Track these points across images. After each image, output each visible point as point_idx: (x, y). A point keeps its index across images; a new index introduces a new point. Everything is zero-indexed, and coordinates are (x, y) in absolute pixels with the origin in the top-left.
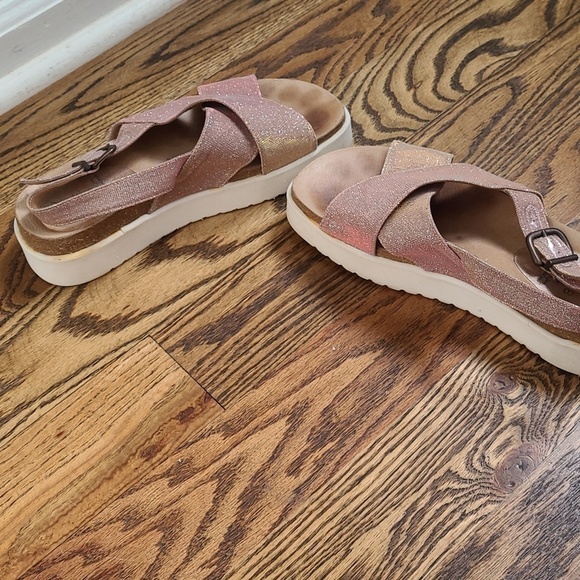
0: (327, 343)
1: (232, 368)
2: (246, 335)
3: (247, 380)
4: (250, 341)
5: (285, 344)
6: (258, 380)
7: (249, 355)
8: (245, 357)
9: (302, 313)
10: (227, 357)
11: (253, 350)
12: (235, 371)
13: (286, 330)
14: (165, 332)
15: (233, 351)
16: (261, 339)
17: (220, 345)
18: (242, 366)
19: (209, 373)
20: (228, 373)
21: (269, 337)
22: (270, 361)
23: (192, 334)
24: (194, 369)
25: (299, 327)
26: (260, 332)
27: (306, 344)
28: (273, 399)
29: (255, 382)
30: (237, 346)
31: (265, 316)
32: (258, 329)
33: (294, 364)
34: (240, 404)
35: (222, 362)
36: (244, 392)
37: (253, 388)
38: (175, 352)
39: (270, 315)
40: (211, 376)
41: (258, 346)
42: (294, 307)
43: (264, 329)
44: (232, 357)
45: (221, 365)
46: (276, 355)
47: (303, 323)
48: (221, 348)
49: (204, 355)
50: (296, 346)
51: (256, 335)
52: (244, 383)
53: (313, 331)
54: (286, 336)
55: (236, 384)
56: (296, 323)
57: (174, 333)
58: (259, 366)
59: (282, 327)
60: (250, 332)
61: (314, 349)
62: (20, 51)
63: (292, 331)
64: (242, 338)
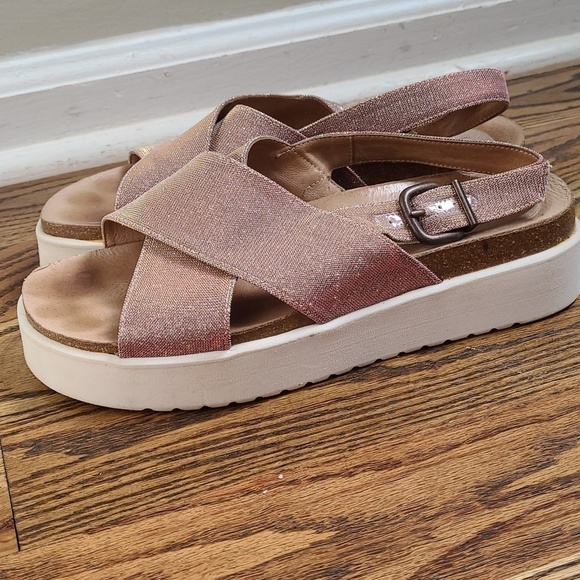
0: (247, 498)
1: (76, 495)
2: (130, 457)
3: (86, 517)
4: (130, 465)
5: (181, 483)
6: (101, 522)
7: (116, 483)
8: (106, 485)
9: (235, 448)
10: (79, 478)
11: (125, 479)
12: (77, 500)
13: (194, 465)
14: (20, 424)
15: (95, 472)
16: (148, 468)
17: (82, 459)
18: (94, 495)
19: (38, 492)
20: (65, 500)
21: (162, 467)
22: (140, 500)
23: (54, 436)
24: (20, 481)
25: (218, 465)
26: (153, 458)
27: (213, 492)
28: (105, 556)
29: (94, 525)
30: (107, 467)
31: (176, 439)
32: (153, 454)
33: (174, 514)
34: (48, 549)
35: (69, 482)
36: (68, 533)
37: (87, 531)
38: (13, 452)
39: (184, 440)
40: (38, 496)
41: (137, 476)
42: (227, 438)
43: (161, 455)
44: (87, 481)
45: (63, 487)
46: (156, 494)
47: (227, 462)
48: (81, 464)
49: (50, 466)
50: (195, 491)
51: (146, 460)
52: (78, 520)
53: (236, 477)
54: (188, 473)
55: (65, 518)
56: (216, 460)
57: (32, 428)
58: (118, 503)
59: (191, 459)
60: (138, 454)
61: (221, 501)
62: (77, 115)
63: (204, 468)
64: (119, 460)
